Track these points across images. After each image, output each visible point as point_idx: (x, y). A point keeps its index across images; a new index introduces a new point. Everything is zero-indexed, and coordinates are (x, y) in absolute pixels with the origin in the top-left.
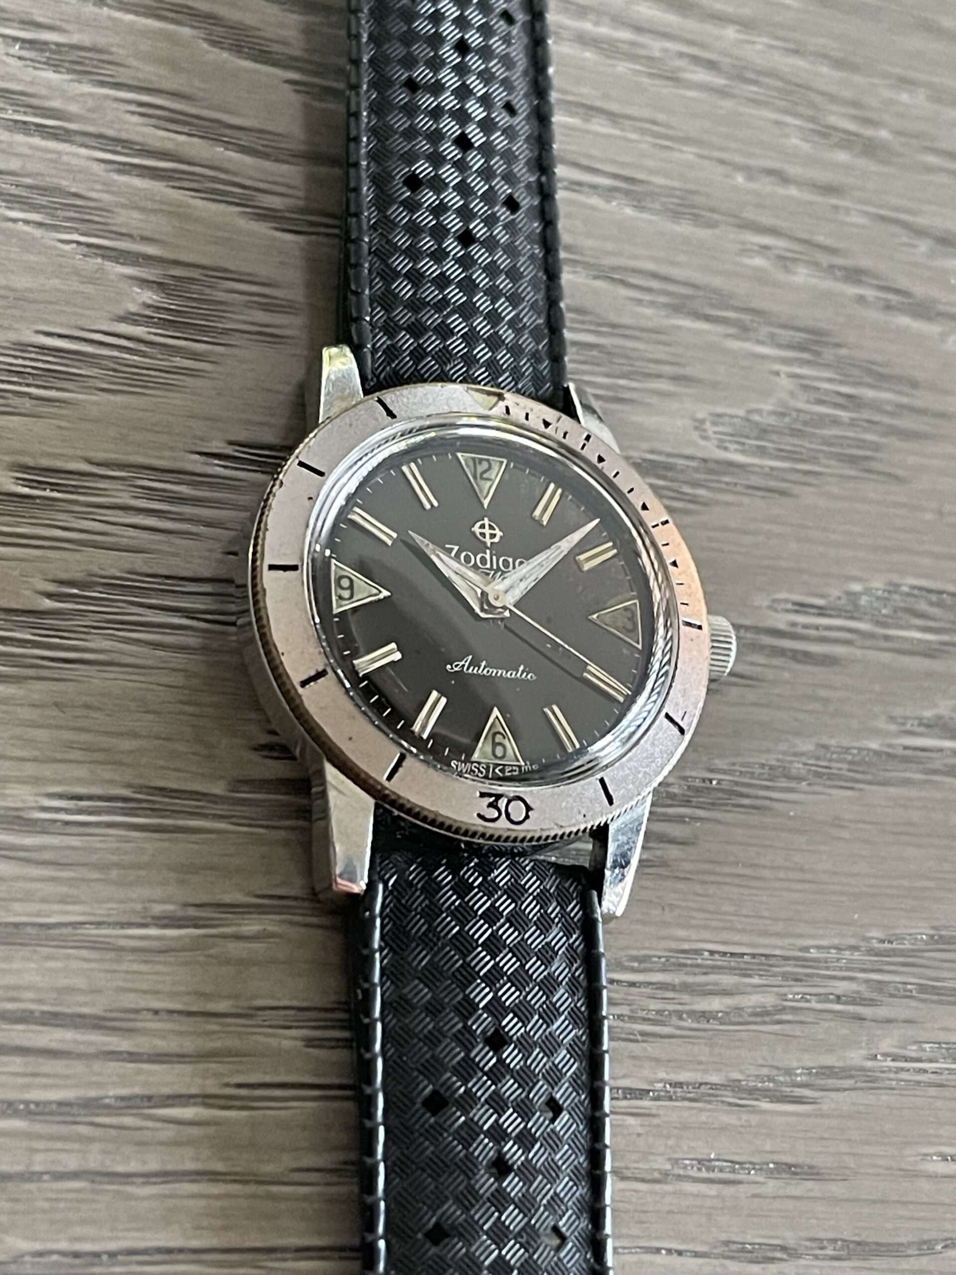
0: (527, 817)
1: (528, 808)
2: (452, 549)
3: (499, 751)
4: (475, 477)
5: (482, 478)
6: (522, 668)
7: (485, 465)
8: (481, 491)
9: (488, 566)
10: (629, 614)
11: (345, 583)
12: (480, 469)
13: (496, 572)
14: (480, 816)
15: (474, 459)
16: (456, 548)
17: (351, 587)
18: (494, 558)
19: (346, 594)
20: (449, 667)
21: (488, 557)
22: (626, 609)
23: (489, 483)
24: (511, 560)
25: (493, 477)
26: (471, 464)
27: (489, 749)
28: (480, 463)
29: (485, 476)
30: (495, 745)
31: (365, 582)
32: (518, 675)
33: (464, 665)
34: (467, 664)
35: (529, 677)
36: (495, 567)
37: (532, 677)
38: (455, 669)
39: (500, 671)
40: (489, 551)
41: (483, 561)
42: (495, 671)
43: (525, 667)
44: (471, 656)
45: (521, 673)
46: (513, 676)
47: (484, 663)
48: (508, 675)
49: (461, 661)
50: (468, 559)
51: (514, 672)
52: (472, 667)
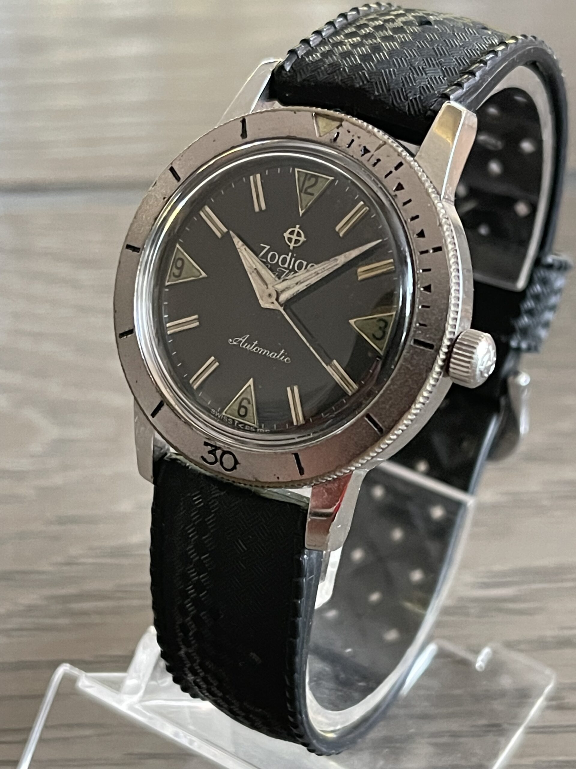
0: (235, 467)
1: (236, 462)
2: (265, 247)
3: (243, 411)
4: (301, 192)
5: (306, 193)
6: (282, 351)
7: (313, 180)
8: (301, 203)
9: (286, 266)
10: (382, 324)
11: (179, 264)
12: (307, 184)
13: (290, 271)
14: (202, 457)
15: (307, 174)
16: (268, 247)
17: (181, 269)
18: (293, 260)
19: (177, 272)
20: (231, 340)
21: (288, 259)
22: (381, 320)
23: (309, 197)
24: (305, 263)
25: (315, 192)
26: (302, 179)
27: (236, 407)
28: (309, 179)
29: (309, 190)
30: (240, 406)
31: (193, 266)
32: (278, 357)
33: (241, 341)
34: (243, 341)
35: (285, 360)
36: (291, 267)
37: (287, 360)
38: (235, 343)
39: (266, 351)
40: (290, 254)
41: (284, 261)
42: (262, 350)
43: (285, 352)
44: (248, 336)
45: (280, 356)
46: (274, 357)
47: (256, 342)
48: (271, 356)
49: (240, 337)
50: (273, 257)
51: (276, 354)
52: (246, 344)
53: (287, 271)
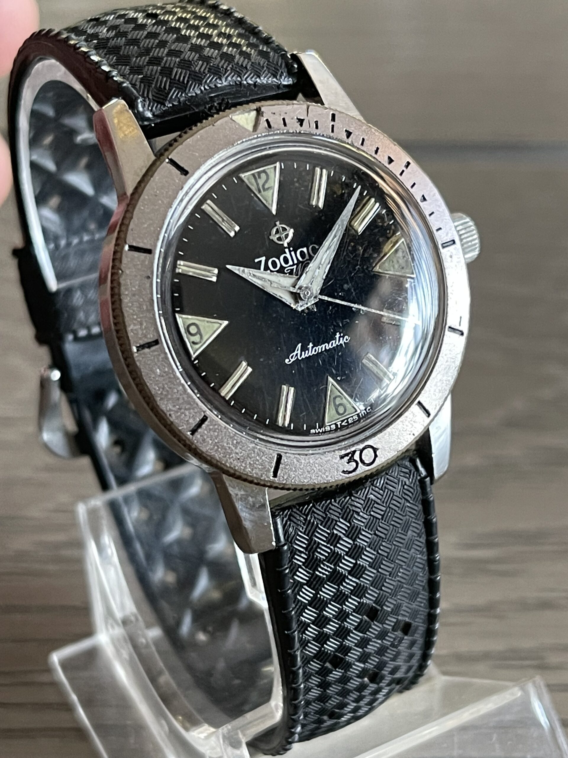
0: (376, 456)
1: (375, 450)
2: (261, 261)
3: (341, 410)
4: (260, 191)
5: (264, 190)
6: (338, 335)
7: (263, 176)
8: (267, 201)
10: (402, 254)
11: (193, 330)
12: (261, 182)
13: (298, 265)
14: (344, 472)
15: (253, 175)
16: (263, 259)
17: (199, 332)
18: (293, 253)
19: (196, 339)
20: (288, 360)
21: (288, 255)
23: (271, 191)
25: (272, 185)
26: (253, 181)
27: (334, 412)
28: (259, 177)
29: (266, 187)
30: (337, 407)
31: (208, 322)
32: (337, 342)
34: (299, 352)
35: (345, 340)
37: (347, 340)
38: (292, 360)
39: (324, 346)
40: (287, 251)
41: (286, 261)
42: (320, 347)
43: (340, 334)
44: (300, 344)
45: (339, 339)
46: (334, 345)
47: (311, 345)
48: (330, 347)
49: (294, 351)
50: (274, 264)
51: (334, 342)
52: (303, 353)
53: (295, 267)
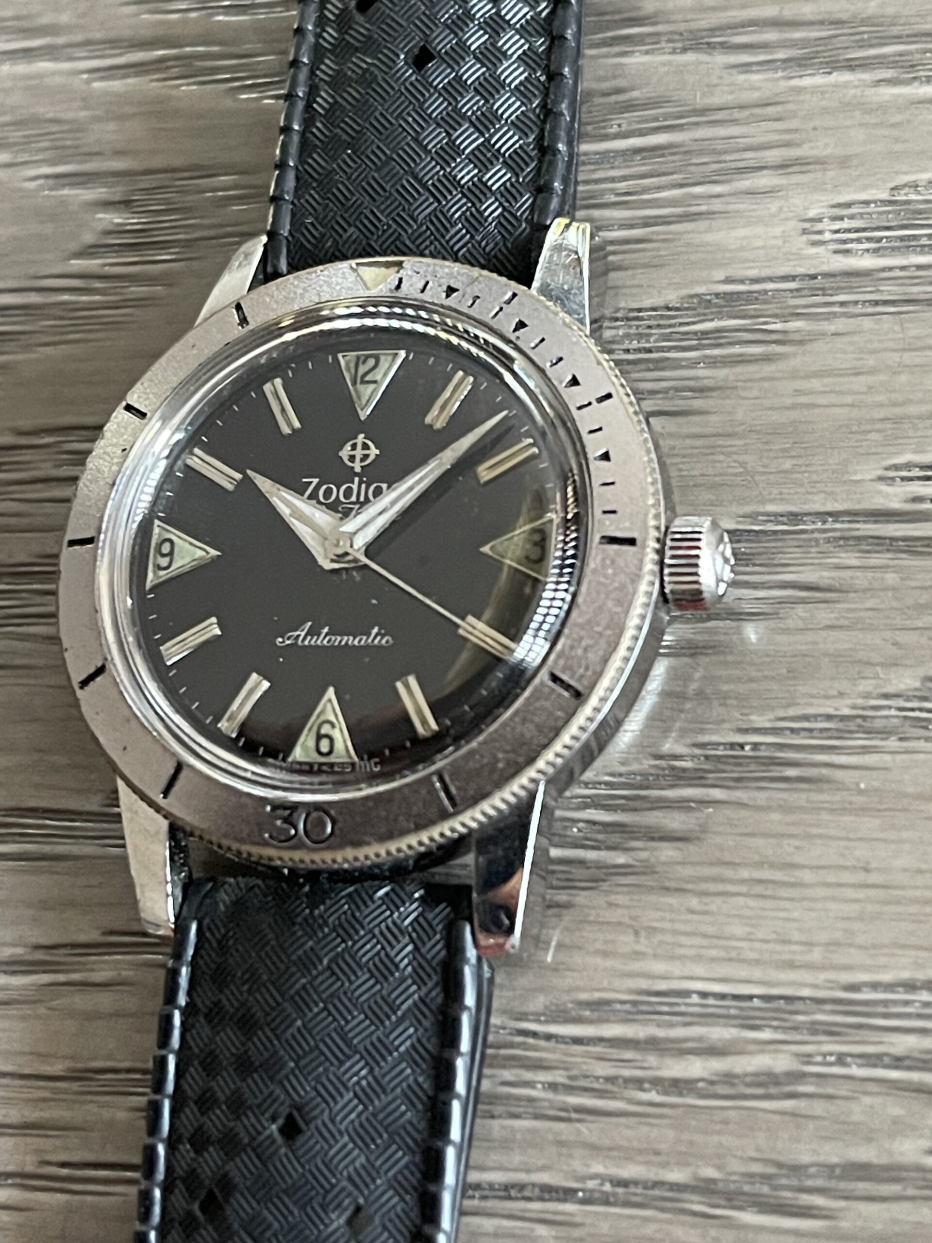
0: (332, 834)
1: (333, 823)
2: (311, 483)
3: (324, 746)
4: (354, 383)
5: (363, 382)
6: (375, 630)
7: (371, 362)
8: (359, 398)
9: (354, 498)
10: (537, 537)
11: (166, 549)
12: (362, 369)
13: (363, 505)
14: (271, 835)
15: (357, 358)
16: (315, 481)
17: (171, 554)
18: (363, 486)
19: (165, 562)
20: (280, 640)
21: (355, 487)
22: (534, 530)
23: (372, 387)
24: (385, 486)
25: (380, 378)
26: (352, 365)
27: (311, 743)
28: (364, 362)
29: (367, 378)
30: (319, 737)
31: (191, 544)
32: (370, 640)
33: (298, 636)
34: (303, 634)
35: (384, 641)
36: (362, 499)
37: (387, 642)
38: (288, 642)
39: (346, 638)
40: (357, 479)
41: (348, 493)
42: (339, 638)
43: (380, 629)
44: (310, 623)
45: (375, 638)
46: (362, 643)
47: (326, 630)
48: (356, 642)
49: (296, 630)
50: (328, 492)
51: (365, 638)
52: (309, 638)
